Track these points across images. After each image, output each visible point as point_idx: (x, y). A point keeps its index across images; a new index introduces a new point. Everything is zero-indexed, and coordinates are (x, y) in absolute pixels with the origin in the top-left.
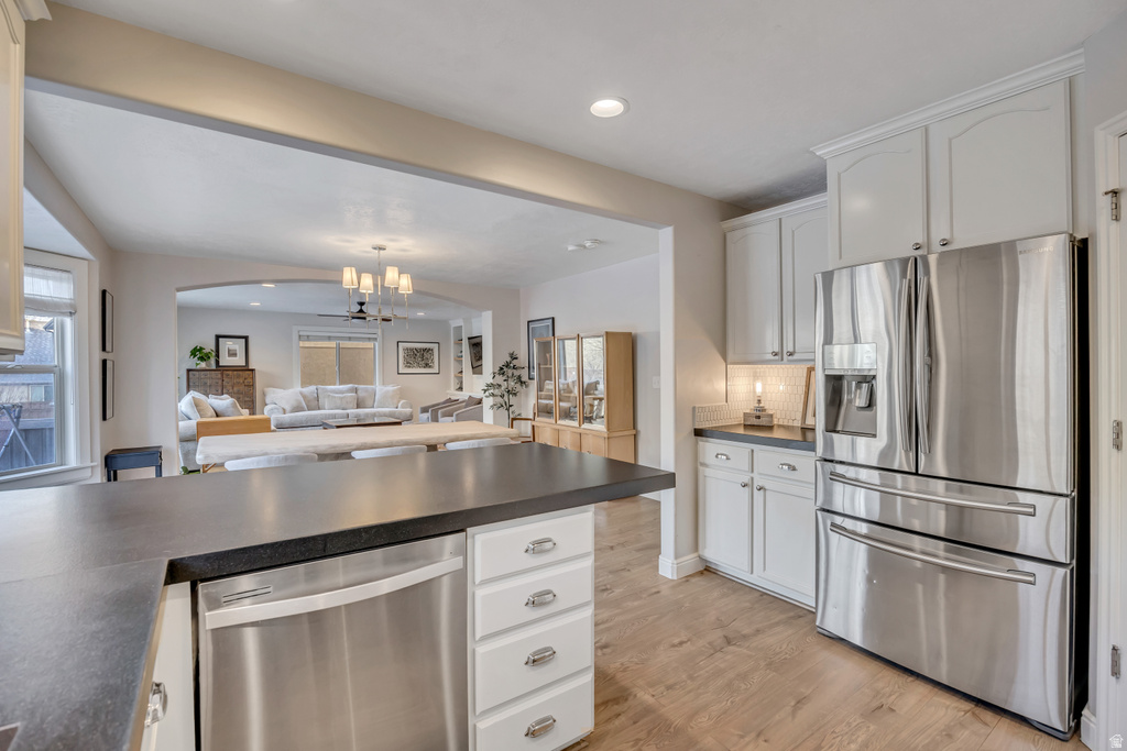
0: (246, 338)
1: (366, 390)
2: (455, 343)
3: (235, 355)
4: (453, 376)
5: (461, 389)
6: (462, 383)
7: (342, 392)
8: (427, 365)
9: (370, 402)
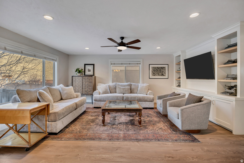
0: (94, 65)
1: (135, 85)
2: (177, 64)
3: (90, 71)
4: (175, 79)
5: (179, 86)
6: (180, 83)
7: (125, 86)
8: (162, 75)
9: (135, 91)
